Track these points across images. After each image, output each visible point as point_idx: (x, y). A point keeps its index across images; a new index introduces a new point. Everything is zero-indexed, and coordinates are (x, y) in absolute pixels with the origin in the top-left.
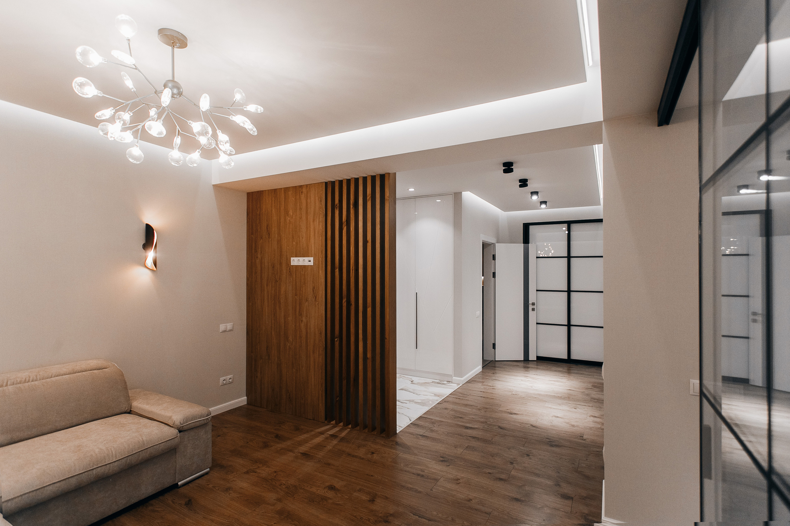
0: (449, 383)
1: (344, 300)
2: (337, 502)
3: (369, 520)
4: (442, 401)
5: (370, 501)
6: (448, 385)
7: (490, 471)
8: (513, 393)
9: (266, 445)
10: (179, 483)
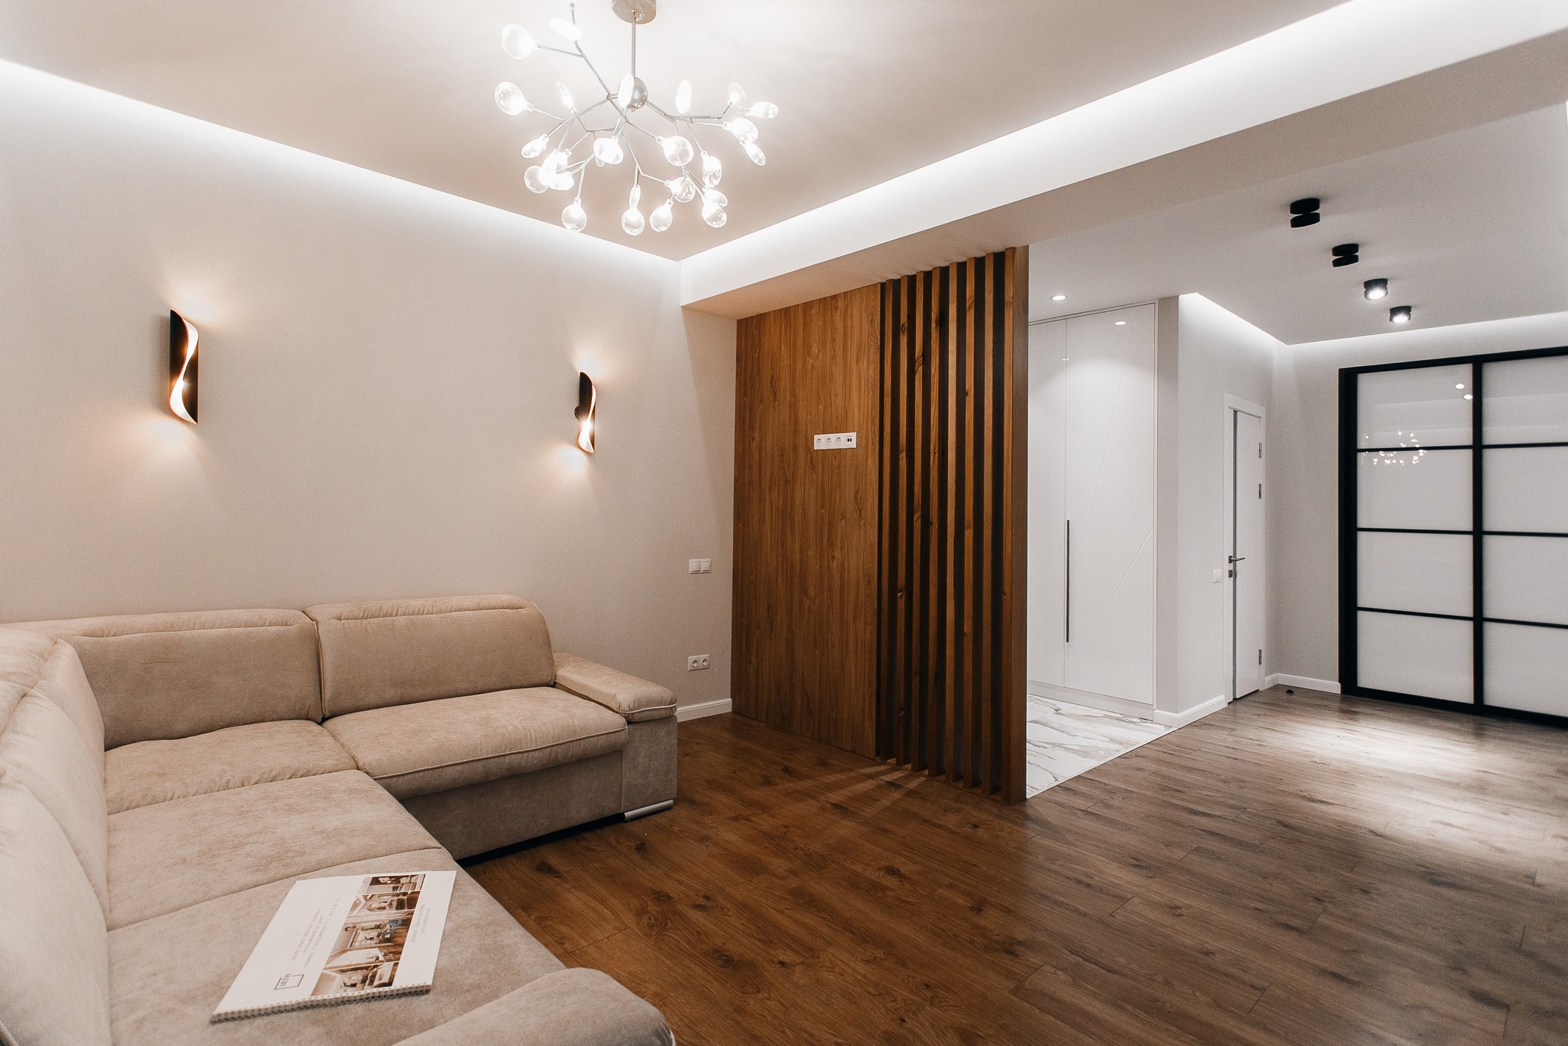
0: (1144, 722)
1: (917, 515)
2: (904, 898)
3: (972, 942)
4: (1129, 754)
5: (972, 908)
6: (1142, 726)
7: (1260, 906)
8: (1314, 759)
9: (767, 782)
10: (627, 814)
